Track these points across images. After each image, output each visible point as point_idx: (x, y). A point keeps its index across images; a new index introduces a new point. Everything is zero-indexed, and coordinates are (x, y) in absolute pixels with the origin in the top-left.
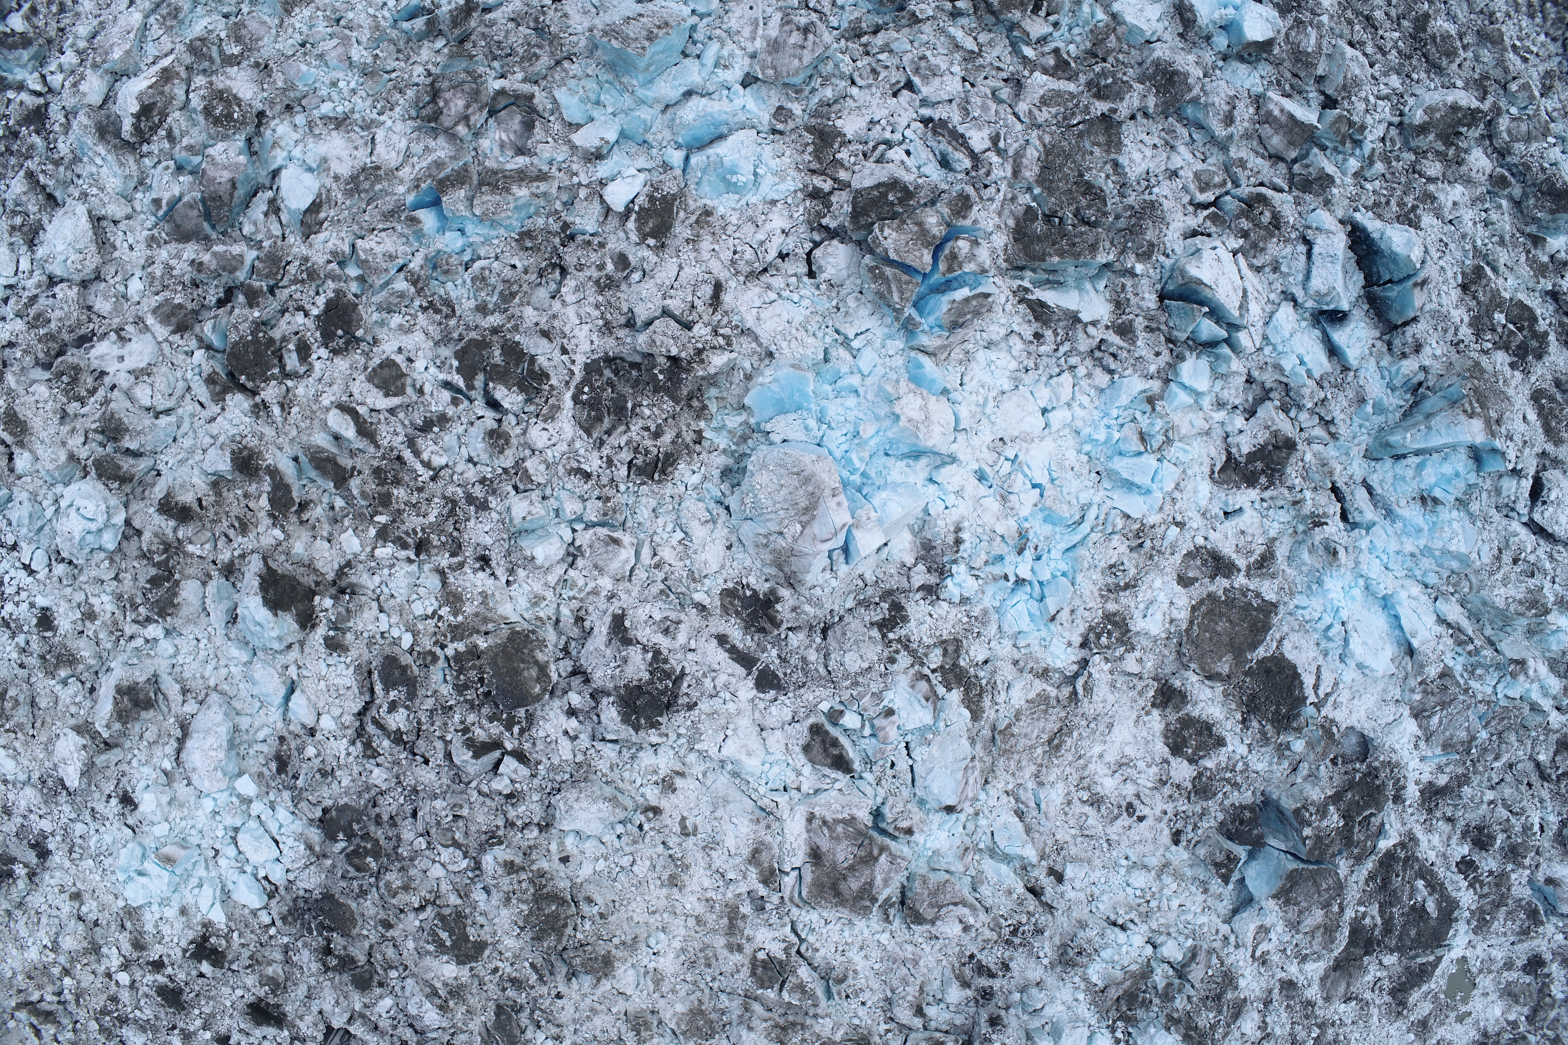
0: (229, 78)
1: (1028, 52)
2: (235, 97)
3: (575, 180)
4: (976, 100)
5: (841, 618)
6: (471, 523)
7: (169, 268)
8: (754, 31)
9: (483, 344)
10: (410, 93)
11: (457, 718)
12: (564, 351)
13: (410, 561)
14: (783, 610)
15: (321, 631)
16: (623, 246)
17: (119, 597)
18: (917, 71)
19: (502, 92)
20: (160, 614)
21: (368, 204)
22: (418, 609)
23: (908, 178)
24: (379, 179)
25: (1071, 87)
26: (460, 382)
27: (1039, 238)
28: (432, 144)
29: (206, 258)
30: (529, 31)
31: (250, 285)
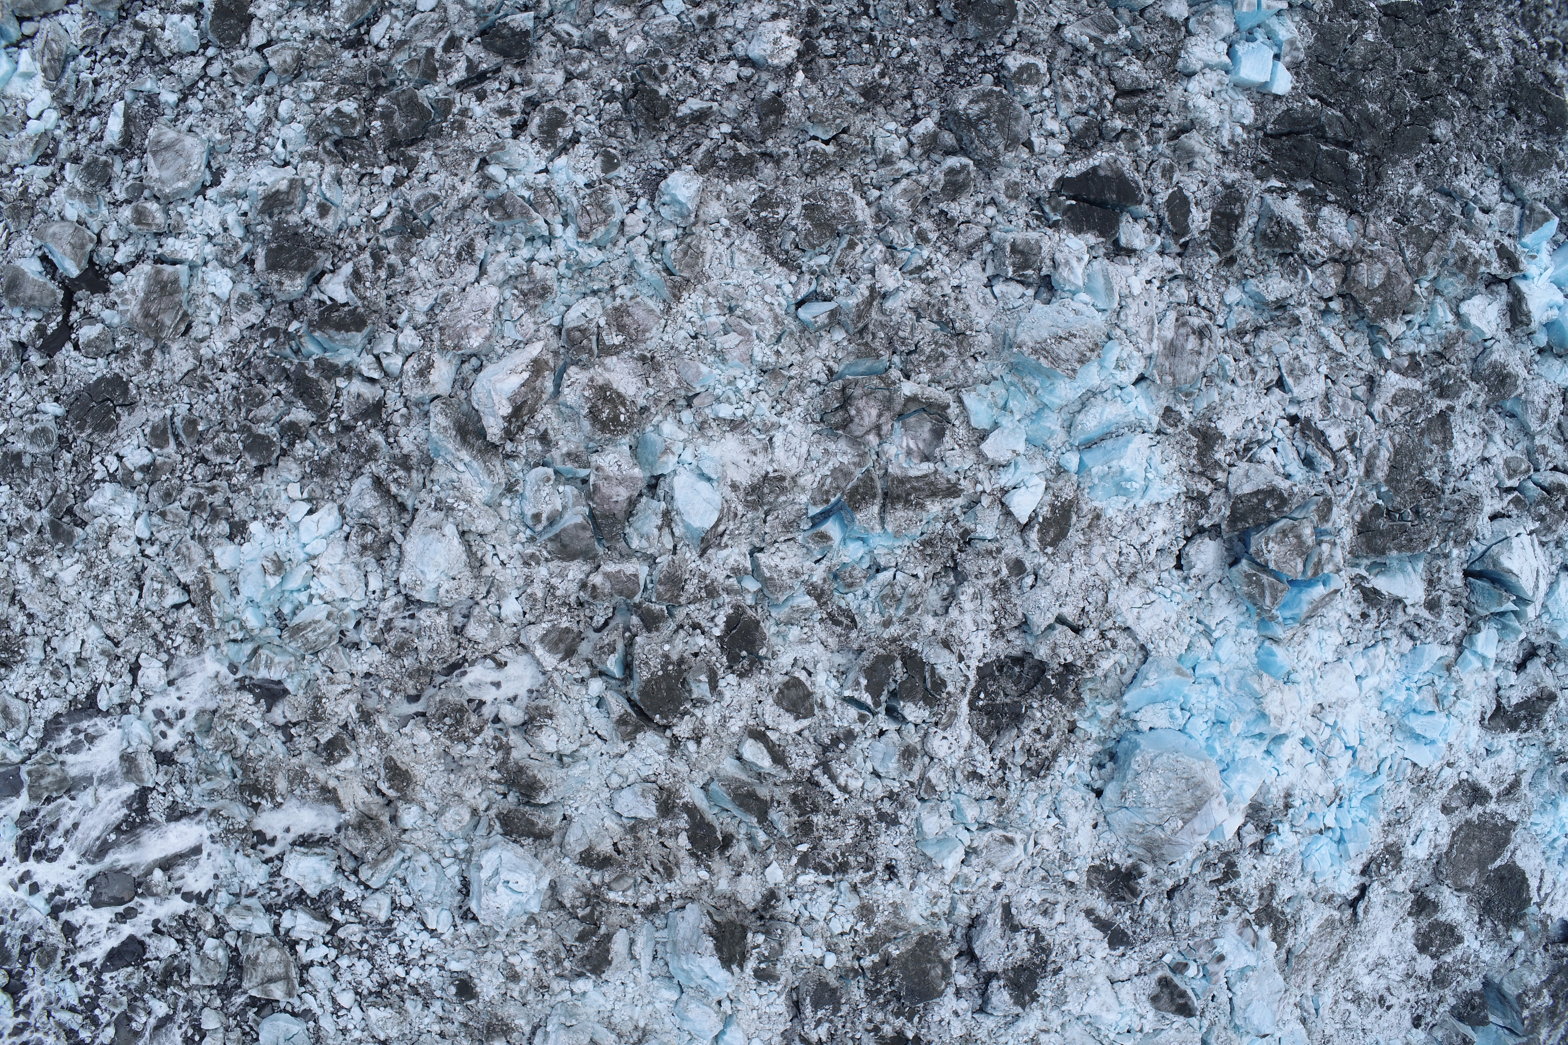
0: (607, 369)
1: (1387, 353)
2: (619, 395)
3: (979, 488)
4: (1337, 400)
5: (1186, 880)
6: (882, 838)
7: (551, 589)
8: (1151, 331)
9: (888, 660)
10: (809, 391)
11: (865, 1017)
12: (961, 658)
13: (830, 884)
14: (1144, 884)
15: (751, 964)
16: (1020, 552)
17: (540, 954)
18: (1291, 372)
19: (913, 399)
20: (593, 972)
21: (767, 514)
22: (836, 927)
23: (1283, 485)
24: (784, 491)
25: (1417, 385)
26: (869, 701)
27: (1381, 533)
28: (832, 447)
29: (597, 579)
30: (934, 326)
31: (649, 610)
